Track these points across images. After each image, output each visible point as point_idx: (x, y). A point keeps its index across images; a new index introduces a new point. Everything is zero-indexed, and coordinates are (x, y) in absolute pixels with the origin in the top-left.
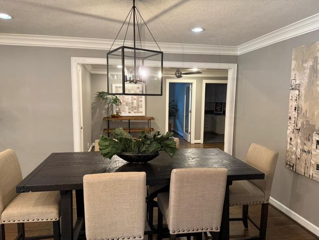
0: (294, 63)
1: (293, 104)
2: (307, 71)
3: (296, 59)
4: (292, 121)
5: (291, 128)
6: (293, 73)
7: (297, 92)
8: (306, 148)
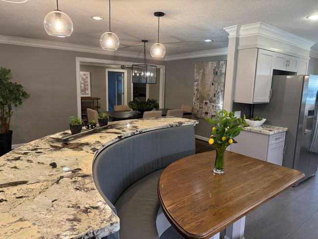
0: (195, 70)
1: (196, 88)
2: (201, 74)
3: (196, 68)
4: (195, 95)
5: (194, 99)
6: (195, 74)
7: (197, 83)
8: (201, 106)
